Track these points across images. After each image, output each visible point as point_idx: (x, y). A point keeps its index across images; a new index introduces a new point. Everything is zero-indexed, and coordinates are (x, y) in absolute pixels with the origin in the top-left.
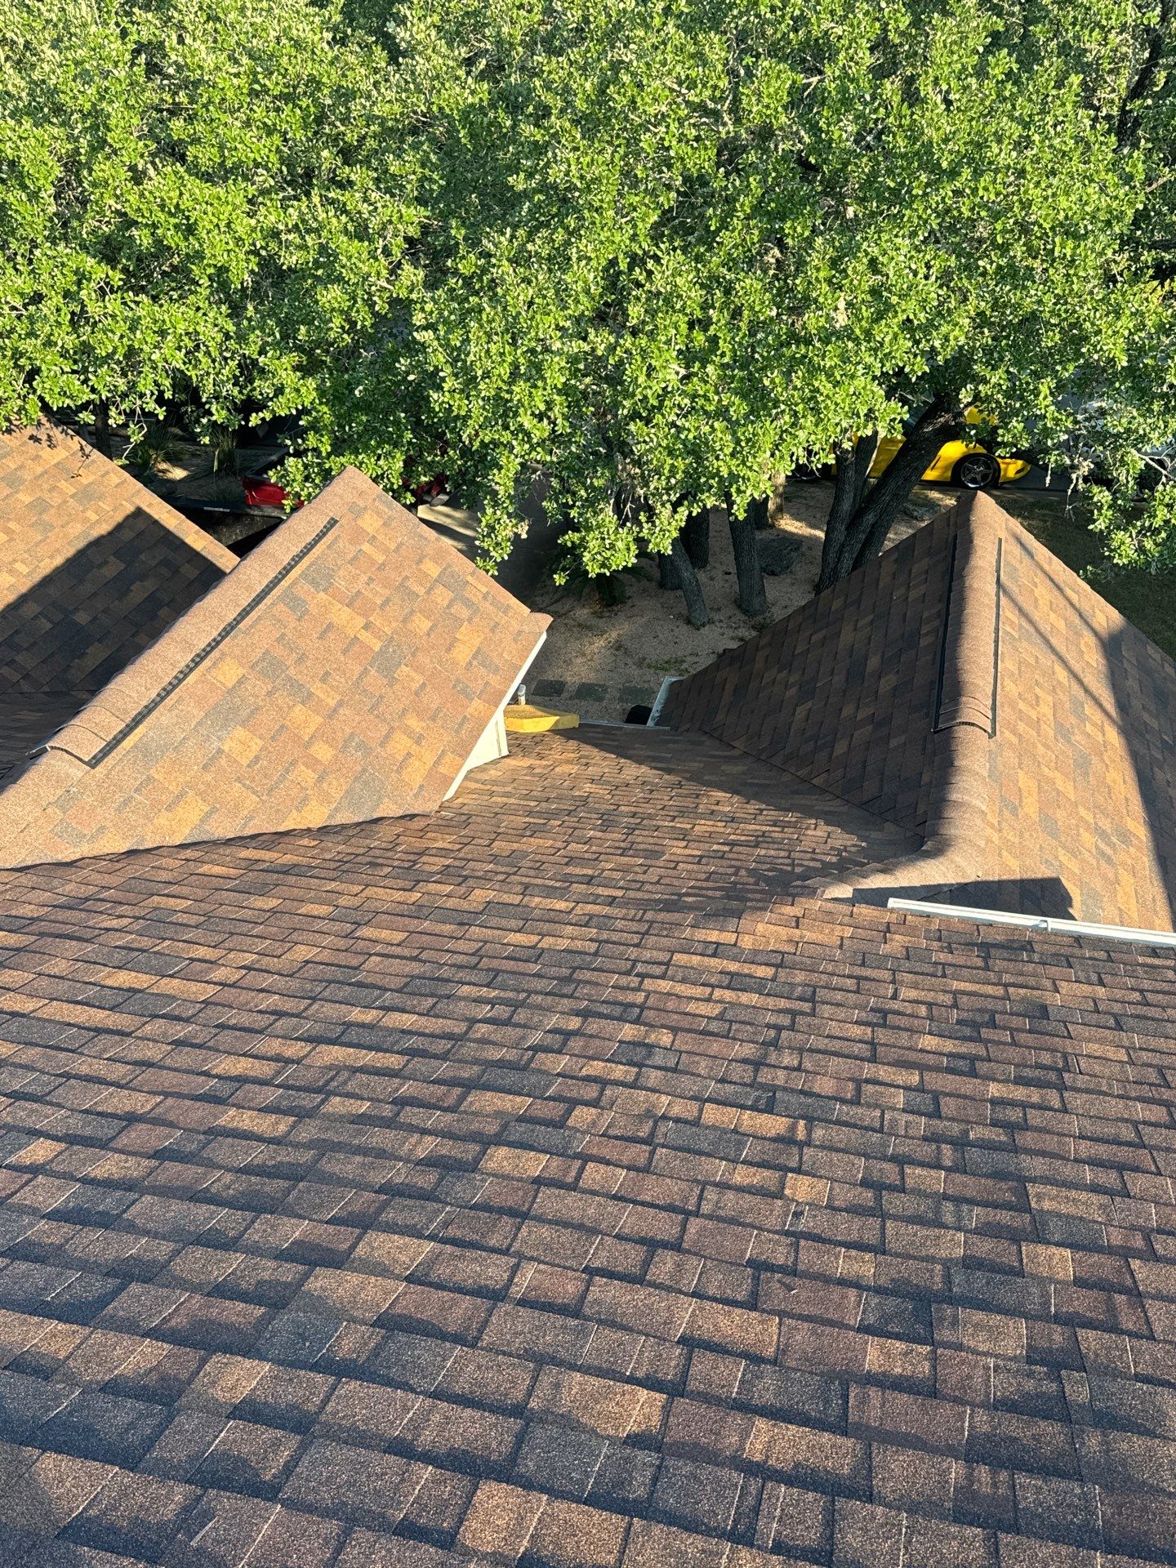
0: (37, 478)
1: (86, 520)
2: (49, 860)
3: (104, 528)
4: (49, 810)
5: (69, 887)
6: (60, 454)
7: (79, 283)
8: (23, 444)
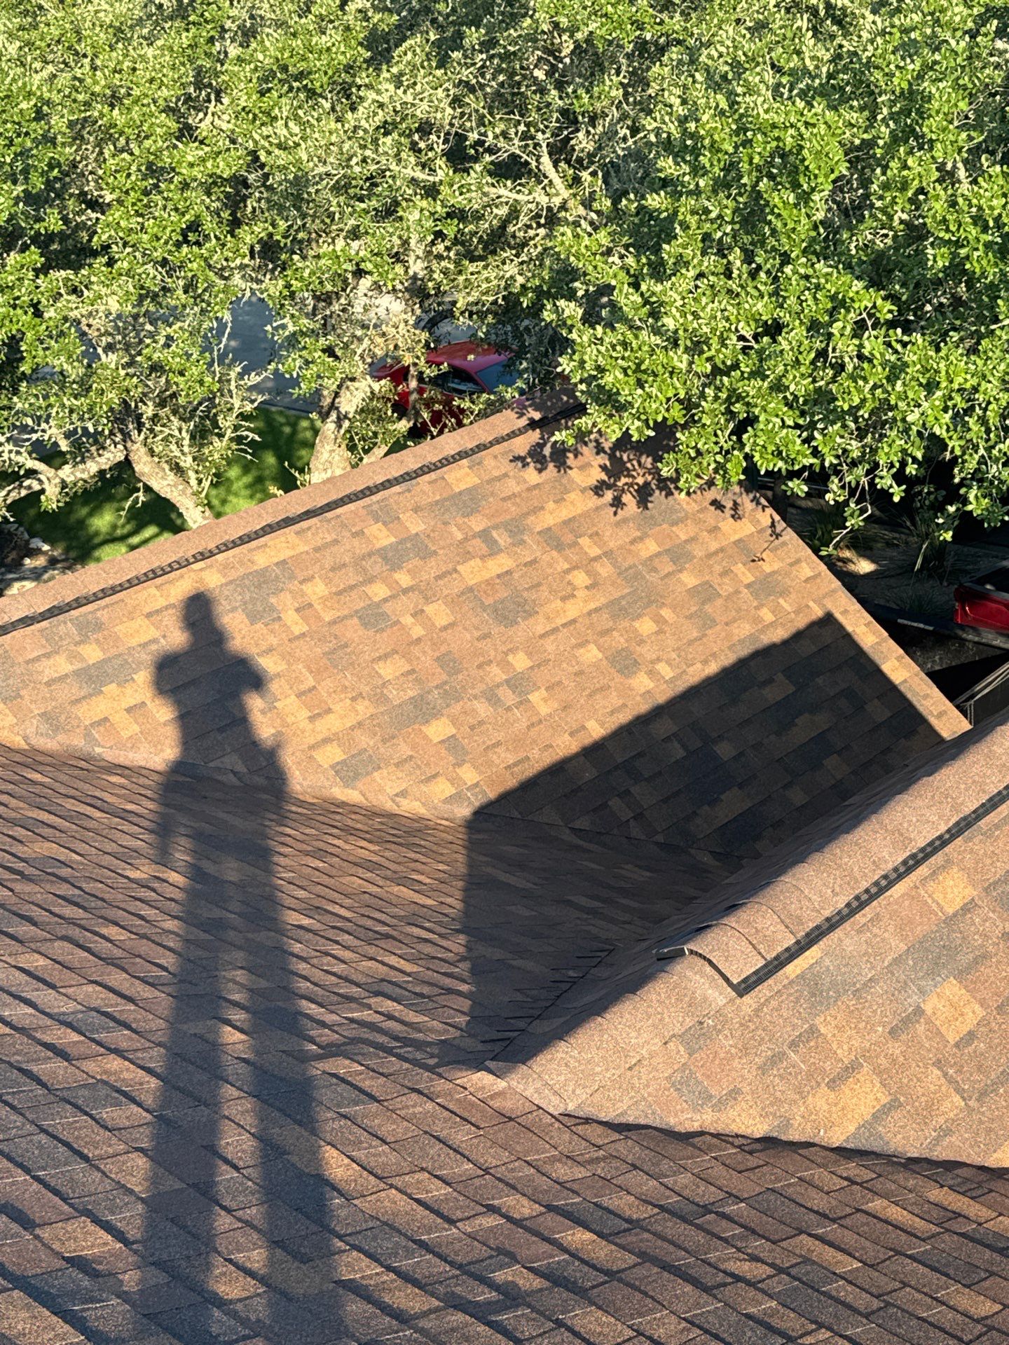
0: (709, 556)
1: (757, 620)
2: (657, 1124)
3: (779, 634)
4: (671, 1045)
5: (684, 1179)
6: (745, 528)
7: (832, 313)
8: (702, 510)
